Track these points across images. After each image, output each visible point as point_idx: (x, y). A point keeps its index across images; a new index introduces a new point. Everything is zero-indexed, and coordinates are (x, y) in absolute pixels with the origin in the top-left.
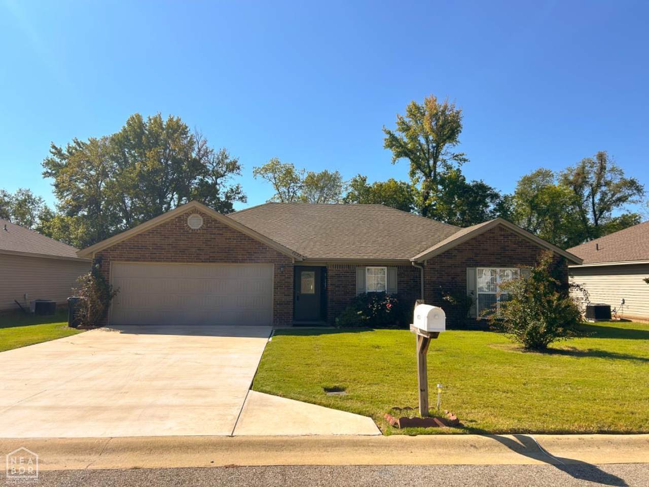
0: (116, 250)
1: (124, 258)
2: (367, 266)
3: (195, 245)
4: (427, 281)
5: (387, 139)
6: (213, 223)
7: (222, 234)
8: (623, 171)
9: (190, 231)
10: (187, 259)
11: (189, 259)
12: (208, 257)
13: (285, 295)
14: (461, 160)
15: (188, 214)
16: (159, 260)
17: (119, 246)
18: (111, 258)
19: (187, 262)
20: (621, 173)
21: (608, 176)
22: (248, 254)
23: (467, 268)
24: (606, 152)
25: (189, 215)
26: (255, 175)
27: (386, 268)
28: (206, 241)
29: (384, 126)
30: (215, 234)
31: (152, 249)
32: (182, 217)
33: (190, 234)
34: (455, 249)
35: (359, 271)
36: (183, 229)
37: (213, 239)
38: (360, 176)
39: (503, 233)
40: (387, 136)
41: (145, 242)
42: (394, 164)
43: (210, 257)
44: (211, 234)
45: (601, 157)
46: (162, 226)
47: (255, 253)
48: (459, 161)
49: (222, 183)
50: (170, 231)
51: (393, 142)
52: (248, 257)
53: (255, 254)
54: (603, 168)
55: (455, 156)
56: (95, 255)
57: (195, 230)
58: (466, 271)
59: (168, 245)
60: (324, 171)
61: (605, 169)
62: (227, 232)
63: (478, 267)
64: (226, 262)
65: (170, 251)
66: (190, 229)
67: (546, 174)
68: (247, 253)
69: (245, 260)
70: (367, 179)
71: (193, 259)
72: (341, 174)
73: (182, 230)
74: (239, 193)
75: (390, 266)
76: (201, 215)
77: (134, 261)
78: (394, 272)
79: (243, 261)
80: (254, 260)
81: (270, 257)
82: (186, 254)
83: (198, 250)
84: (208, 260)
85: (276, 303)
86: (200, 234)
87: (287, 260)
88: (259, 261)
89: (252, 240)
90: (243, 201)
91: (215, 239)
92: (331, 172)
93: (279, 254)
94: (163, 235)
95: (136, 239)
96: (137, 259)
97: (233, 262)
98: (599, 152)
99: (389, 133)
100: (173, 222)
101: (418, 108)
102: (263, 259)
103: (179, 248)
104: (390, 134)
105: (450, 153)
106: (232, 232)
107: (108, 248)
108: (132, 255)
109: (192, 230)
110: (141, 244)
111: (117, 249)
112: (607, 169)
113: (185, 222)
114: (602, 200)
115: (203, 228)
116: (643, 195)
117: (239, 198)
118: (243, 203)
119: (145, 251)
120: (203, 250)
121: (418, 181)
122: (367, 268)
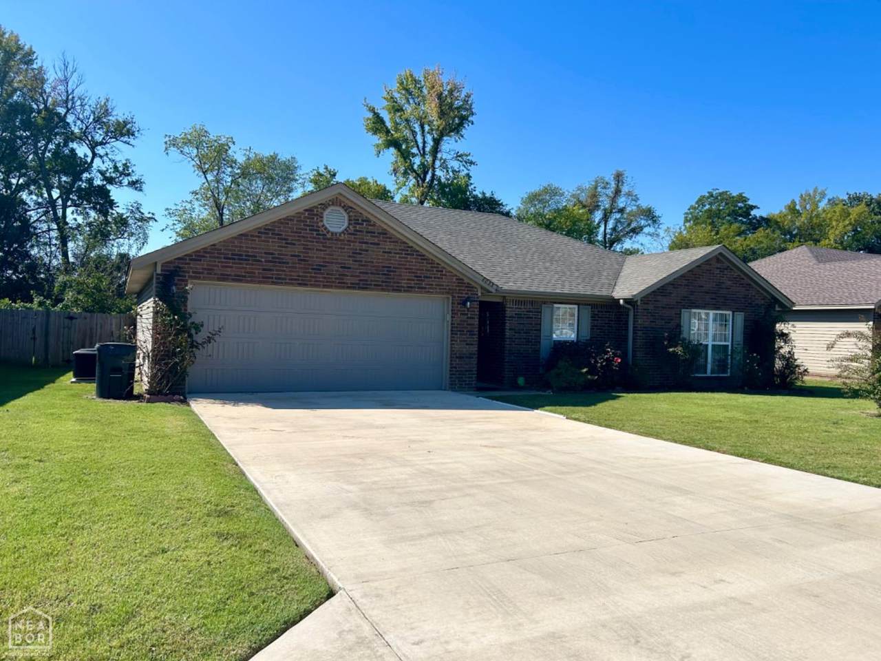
0: (200, 260)
1: (215, 274)
2: (555, 303)
3: (337, 259)
4: (639, 326)
5: (370, 120)
6: (365, 223)
7: (378, 244)
8: (638, 196)
9: (329, 236)
10: (323, 282)
11: (327, 282)
12: (355, 280)
13: (467, 344)
14: (466, 162)
15: (324, 206)
16: (278, 281)
17: (206, 252)
18: (191, 274)
19: (325, 286)
20: (636, 200)
21: (621, 202)
22: (416, 279)
23: (683, 310)
24: (625, 171)
25: (327, 208)
26: (166, 149)
27: (576, 306)
28: (353, 253)
29: (365, 99)
30: (366, 243)
31: (266, 261)
32: (315, 210)
33: (329, 239)
34: (670, 284)
35: (545, 310)
36: (316, 230)
37: (364, 250)
38: (326, 168)
39: (719, 265)
40: (370, 115)
41: (252, 248)
42: (378, 157)
43: (360, 280)
44: (360, 243)
45: (619, 177)
46: (282, 223)
47: (427, 277)
48: (464, 163)
49: (107, 154)
50: (296, 232)
51: (377, 125)
52: (417, 284)
53: (426, 279)
54: (618, 192)
55: (459, 156)
56: (162, 266)
57: (336, 234)
58: (680, 314)
59: (292, 256)
60: (272, 154)
61: (620, 192)
62: (386, 241)
63: (694, 308)
64: (383, 290)
65: (296, 268)
66: (328, 232)
67: (553, 192)
68: (415, 276)
69: (411, 287)
70: (337, 174)
71: (333, 282)
72: (300, 161)
73: (315, 233)
74: (129, 175)
75: (582, 304)
76: (346, 210)
77: (234, 280)
78: (587, 313)
79: (409, 289)
80: (425, 288)
81: (448, 286)
82: (323, 274)
83: (341, 267)
84: (357, 286)
85: (454, 356)
86: (343, 240)
87: (470, 291)
88: (431, 290)
89: (422, 257)
90: (136, 188)
91: (367, 251)
92: (284, 156)
93: (460, 281)
94: (283, 239)
95: (236, 243)
96: (238, 279)
97: (394, 290)
98: (617, 171)
99: (372, 110)
100: (300, 217)
101: (416, 82)
102: (438, 287)
103: (310, 262)
104: (374, 112)
105: (453, 150)
106: (393, 242)
107: (185, 255)
108: (229, 269)
109: (332, 233)
110: (246, 251)
111: (203, 259)
112: (622, 193)
113: (320, 219)
114: (614, 229)
115: (350, 231)
116: (659, 228)
117: (129, 183)
118: (136, 192)
119: (253, 265)
120: (349, 268)
121: (405, 185)
122: (556, 305)
